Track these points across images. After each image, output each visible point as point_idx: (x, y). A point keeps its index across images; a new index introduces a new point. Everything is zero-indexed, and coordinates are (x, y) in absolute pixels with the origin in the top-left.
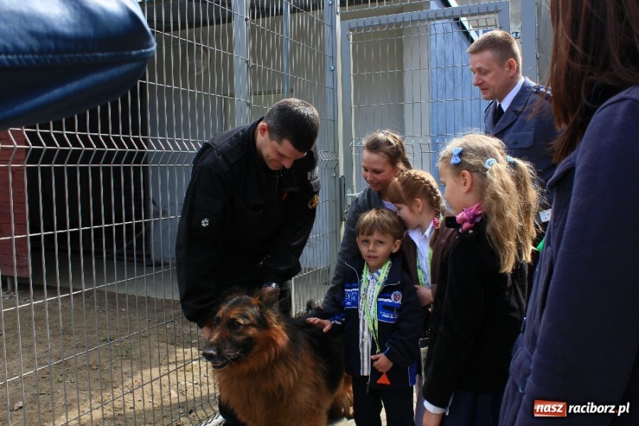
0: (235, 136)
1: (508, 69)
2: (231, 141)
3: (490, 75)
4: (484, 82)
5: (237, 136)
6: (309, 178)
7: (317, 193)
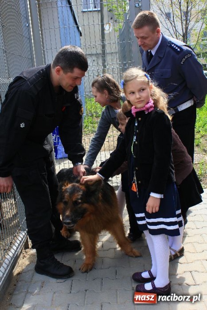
0: (38, 73)
1: (157, 33)
2: (37, 76)
3: (149, 39)
4: (144, 43)
5: (39, 72)
6: (76, 98)
7: (82, 105)
